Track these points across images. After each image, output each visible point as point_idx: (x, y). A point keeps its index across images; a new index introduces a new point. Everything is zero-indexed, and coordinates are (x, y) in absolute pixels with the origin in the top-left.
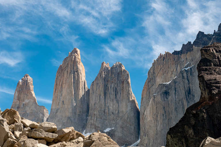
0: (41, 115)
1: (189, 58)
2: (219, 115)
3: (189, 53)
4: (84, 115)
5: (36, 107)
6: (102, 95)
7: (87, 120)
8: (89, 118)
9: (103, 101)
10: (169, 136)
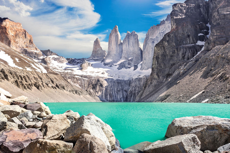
0: (104, 54)
1: (163, 27)
2: (180, 35)
3: (163, 25)
4: (121, 53)
5: (102, 51)
6: (128, 45)
7: (122, 55)
8: (123, 54)
9: (128, 47)
10: (156, 47)
